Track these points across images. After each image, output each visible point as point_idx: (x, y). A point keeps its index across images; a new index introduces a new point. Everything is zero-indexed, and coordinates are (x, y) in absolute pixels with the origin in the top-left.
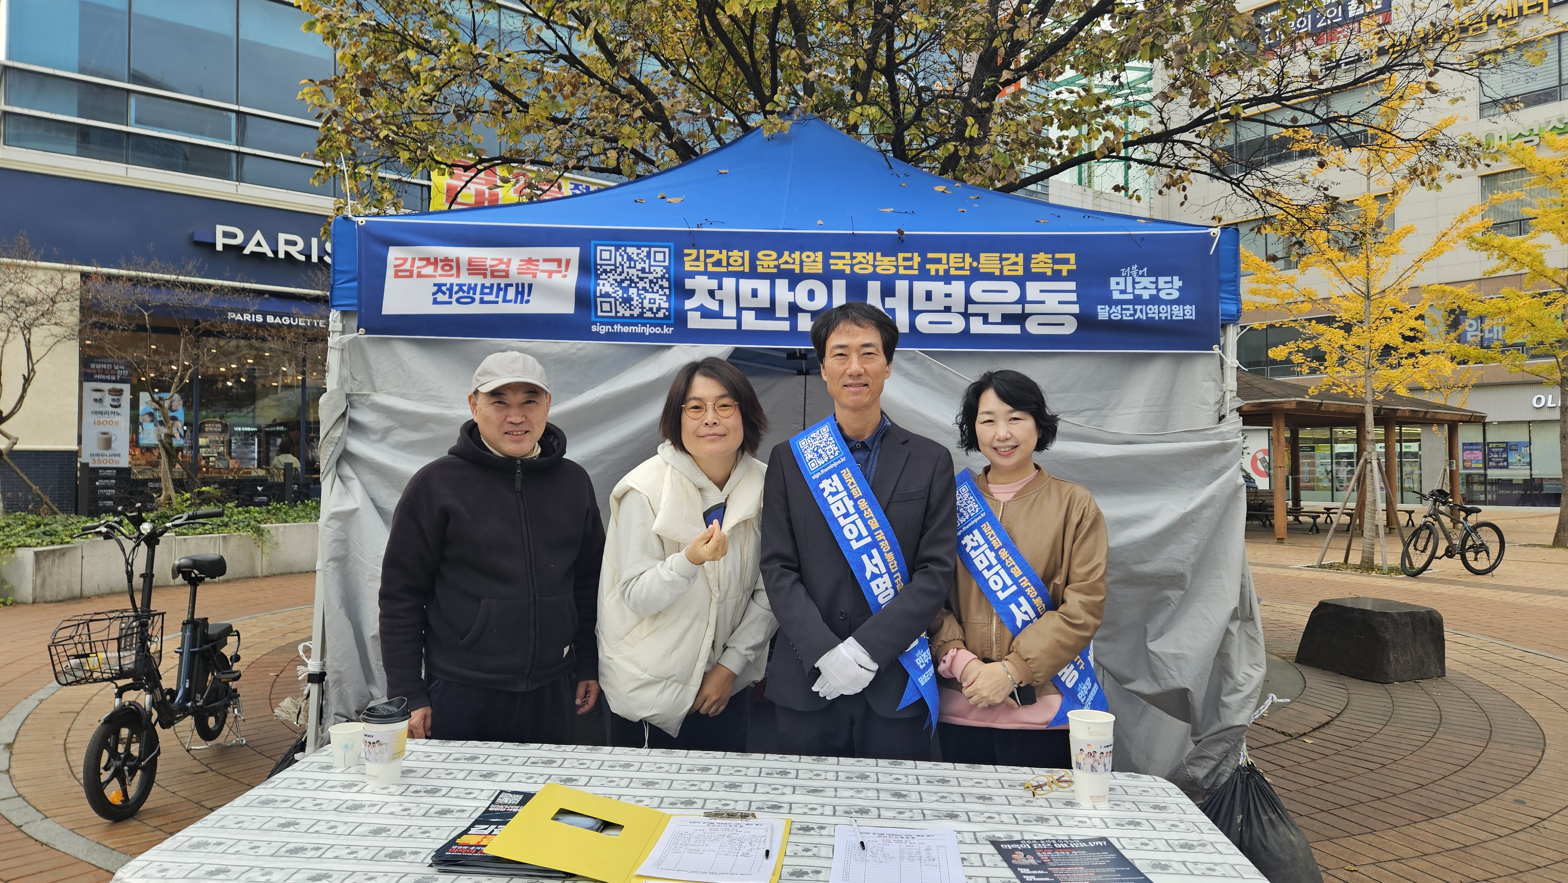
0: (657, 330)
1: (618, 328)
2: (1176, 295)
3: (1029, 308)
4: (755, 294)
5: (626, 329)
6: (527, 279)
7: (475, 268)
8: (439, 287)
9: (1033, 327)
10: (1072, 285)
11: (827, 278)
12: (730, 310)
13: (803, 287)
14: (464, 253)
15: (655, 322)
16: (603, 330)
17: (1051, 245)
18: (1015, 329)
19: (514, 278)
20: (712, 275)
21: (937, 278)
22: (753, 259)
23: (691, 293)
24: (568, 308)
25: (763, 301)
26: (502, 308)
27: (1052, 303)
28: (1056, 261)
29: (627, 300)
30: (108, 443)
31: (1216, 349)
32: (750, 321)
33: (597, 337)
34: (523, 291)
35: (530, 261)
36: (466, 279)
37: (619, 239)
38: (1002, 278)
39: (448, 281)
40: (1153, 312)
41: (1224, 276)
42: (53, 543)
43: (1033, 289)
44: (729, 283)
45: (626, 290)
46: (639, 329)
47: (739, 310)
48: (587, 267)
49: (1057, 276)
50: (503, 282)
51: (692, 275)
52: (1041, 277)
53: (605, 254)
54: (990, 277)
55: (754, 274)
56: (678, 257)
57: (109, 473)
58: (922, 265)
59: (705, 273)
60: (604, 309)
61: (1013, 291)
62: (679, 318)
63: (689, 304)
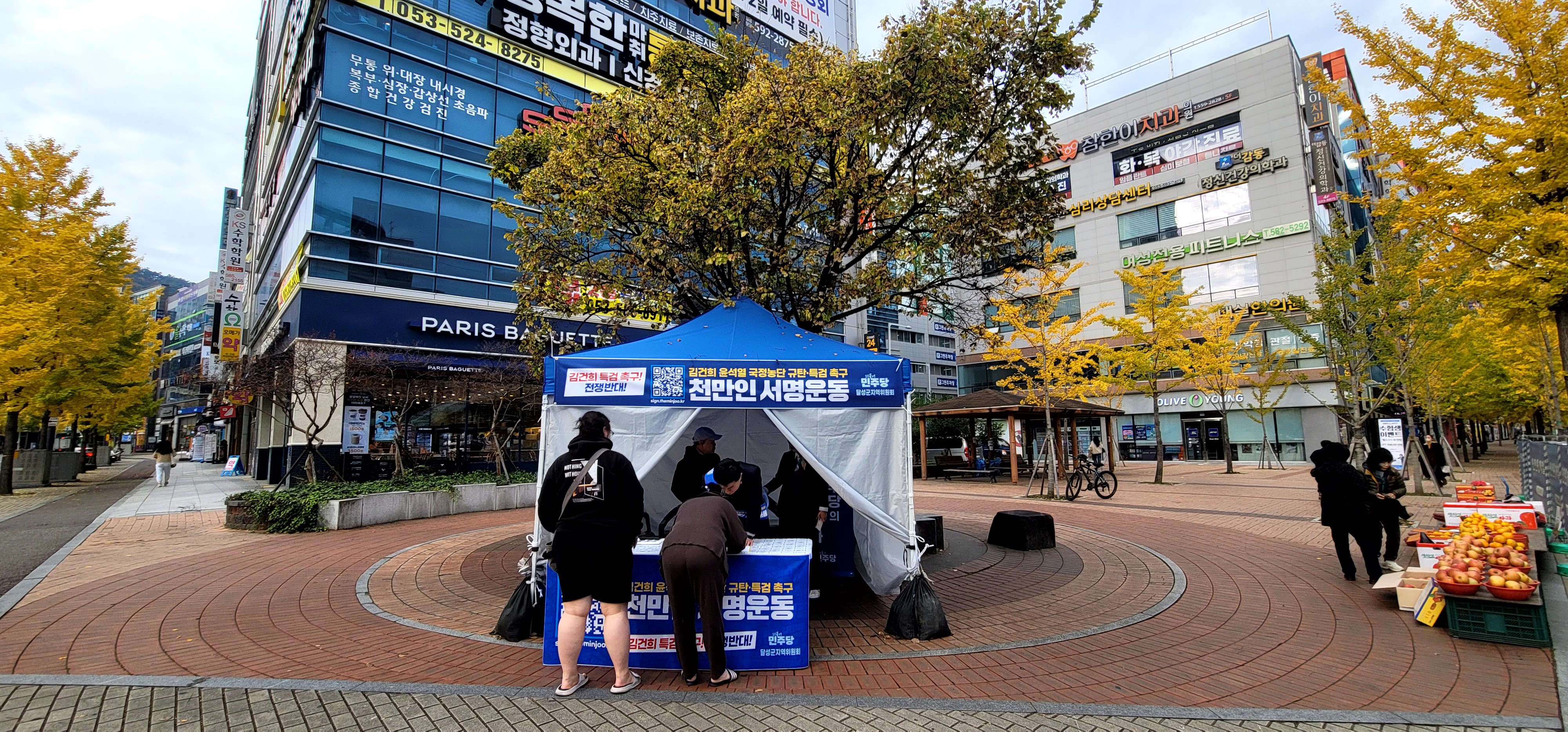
0: (678, 402)
1: (662, 401)
2: (887, 385)
3: (829, 391)
4: (718, 386)
5: (665, 401)
6: (624, 381)
7: (603, 377)
8: (588, 385)
9: (831, 398)
10: (846, 382)
11: (748, 379)
12: (708, 393)
13: (738, 382)
14: (599, 371)
15: (677, 398)
16: (656, 402)
17: (837, 366)
18: (824, 400)
19: (619, 381)
20: (700, 378)
21: (792, 379)
22: (718, 371)
23: (692, 386)
24: (641, 393)
25: (722, 389)
26: (614, 394)
27: (838, 389)
28: (840, 372)
29: (666, 389)
30: (357, 440)
31: (903, 407)
32: (716, 397)
33: (653, 405)
34: (622, 387)
35: (625, 374)
36: (599, 381)
37: (662, 364)
38: (818, 378)
39: (592, 382)
40: (878, 392)
41: (905, 377)
42: (348, 497)
43: (831, 383)
44: (708, 381)
45: (665, 385)
46: (670, 401)
47: (712, 393)
48: (650, 376)
49: (840, 378)
50: (614, 382)
51: (693, 378)
52: (834, 378)
53: (657, 370)
54: (814, 378)
55: (718, 377)
56: (687, 371)
57: (357, 457)
58: (786, 374)
59: (698, 377)
60: (656, 393)
61: (823, 384)
62: (687, 396)
63: (691, 390)
